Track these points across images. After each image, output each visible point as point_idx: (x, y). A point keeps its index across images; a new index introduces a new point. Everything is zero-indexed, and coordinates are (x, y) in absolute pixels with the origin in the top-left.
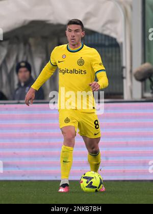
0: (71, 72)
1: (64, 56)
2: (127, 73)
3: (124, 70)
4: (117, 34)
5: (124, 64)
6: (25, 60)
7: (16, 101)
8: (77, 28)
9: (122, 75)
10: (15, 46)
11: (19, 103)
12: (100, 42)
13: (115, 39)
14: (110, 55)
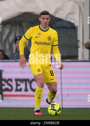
0: (43, 44)
1: (39, 34)
2: (80, 44)
3: (79, 42)
4: (75, 21)
5: (79, 39)
6: (20, 35)
7: (14, 60)
8: (48, 17)
9: (78, 45)
10: (14, 27)
11: (16, 61)
12: (64, 25)
13: (73, 24)
14: (71, 33)
